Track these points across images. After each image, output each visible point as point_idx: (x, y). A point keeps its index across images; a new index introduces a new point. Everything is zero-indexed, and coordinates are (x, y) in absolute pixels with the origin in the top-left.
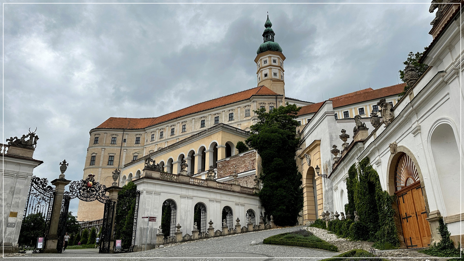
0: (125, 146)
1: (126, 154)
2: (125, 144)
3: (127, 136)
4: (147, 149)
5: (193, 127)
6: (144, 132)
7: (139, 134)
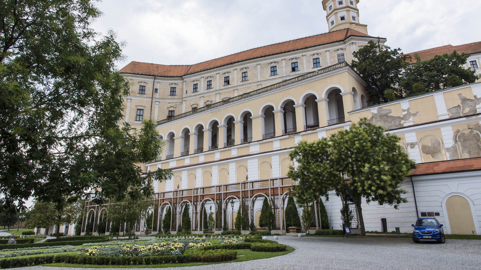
0: (157, 97)
1: (159, 108)
2: (157, 95)
3: (158, 85)
4: (188, 102)
5: (259, 74)
6: (182, 81)
7: (175, 84)
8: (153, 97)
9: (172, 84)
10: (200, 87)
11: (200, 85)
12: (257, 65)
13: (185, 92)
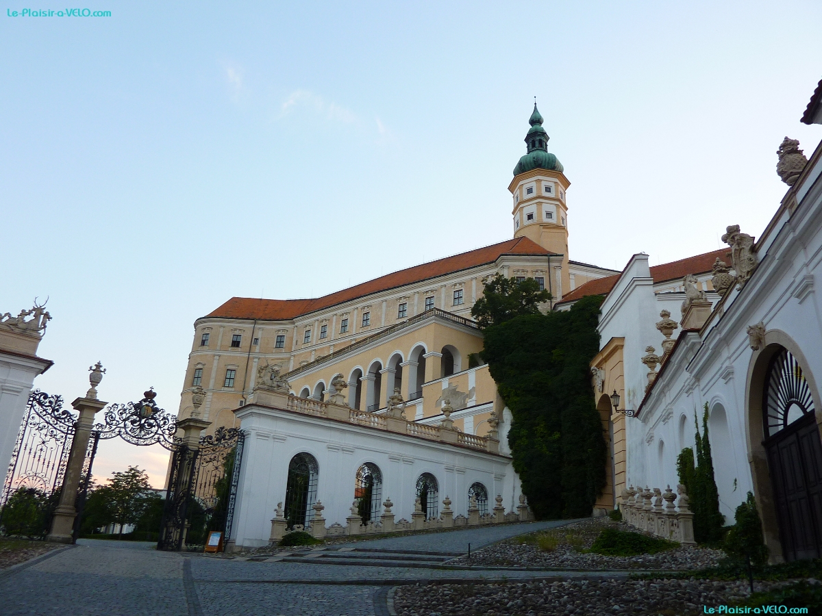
0: (257, 350)
3: (260, 332)
4: (296, 358)
5: (383, 316)
6: (292, 326)
7: (283, 330)
8: (251, 351)
9: (279, 331)
10: (313, 335)
11: (313, 332)
12: (383, 301)
13: (294, 342)
